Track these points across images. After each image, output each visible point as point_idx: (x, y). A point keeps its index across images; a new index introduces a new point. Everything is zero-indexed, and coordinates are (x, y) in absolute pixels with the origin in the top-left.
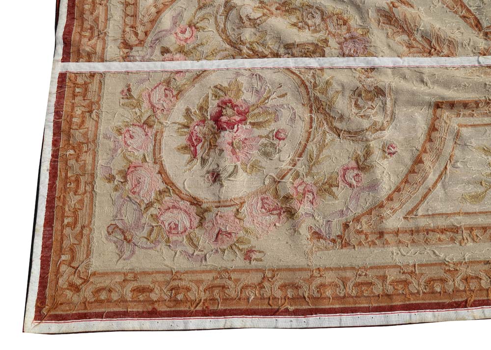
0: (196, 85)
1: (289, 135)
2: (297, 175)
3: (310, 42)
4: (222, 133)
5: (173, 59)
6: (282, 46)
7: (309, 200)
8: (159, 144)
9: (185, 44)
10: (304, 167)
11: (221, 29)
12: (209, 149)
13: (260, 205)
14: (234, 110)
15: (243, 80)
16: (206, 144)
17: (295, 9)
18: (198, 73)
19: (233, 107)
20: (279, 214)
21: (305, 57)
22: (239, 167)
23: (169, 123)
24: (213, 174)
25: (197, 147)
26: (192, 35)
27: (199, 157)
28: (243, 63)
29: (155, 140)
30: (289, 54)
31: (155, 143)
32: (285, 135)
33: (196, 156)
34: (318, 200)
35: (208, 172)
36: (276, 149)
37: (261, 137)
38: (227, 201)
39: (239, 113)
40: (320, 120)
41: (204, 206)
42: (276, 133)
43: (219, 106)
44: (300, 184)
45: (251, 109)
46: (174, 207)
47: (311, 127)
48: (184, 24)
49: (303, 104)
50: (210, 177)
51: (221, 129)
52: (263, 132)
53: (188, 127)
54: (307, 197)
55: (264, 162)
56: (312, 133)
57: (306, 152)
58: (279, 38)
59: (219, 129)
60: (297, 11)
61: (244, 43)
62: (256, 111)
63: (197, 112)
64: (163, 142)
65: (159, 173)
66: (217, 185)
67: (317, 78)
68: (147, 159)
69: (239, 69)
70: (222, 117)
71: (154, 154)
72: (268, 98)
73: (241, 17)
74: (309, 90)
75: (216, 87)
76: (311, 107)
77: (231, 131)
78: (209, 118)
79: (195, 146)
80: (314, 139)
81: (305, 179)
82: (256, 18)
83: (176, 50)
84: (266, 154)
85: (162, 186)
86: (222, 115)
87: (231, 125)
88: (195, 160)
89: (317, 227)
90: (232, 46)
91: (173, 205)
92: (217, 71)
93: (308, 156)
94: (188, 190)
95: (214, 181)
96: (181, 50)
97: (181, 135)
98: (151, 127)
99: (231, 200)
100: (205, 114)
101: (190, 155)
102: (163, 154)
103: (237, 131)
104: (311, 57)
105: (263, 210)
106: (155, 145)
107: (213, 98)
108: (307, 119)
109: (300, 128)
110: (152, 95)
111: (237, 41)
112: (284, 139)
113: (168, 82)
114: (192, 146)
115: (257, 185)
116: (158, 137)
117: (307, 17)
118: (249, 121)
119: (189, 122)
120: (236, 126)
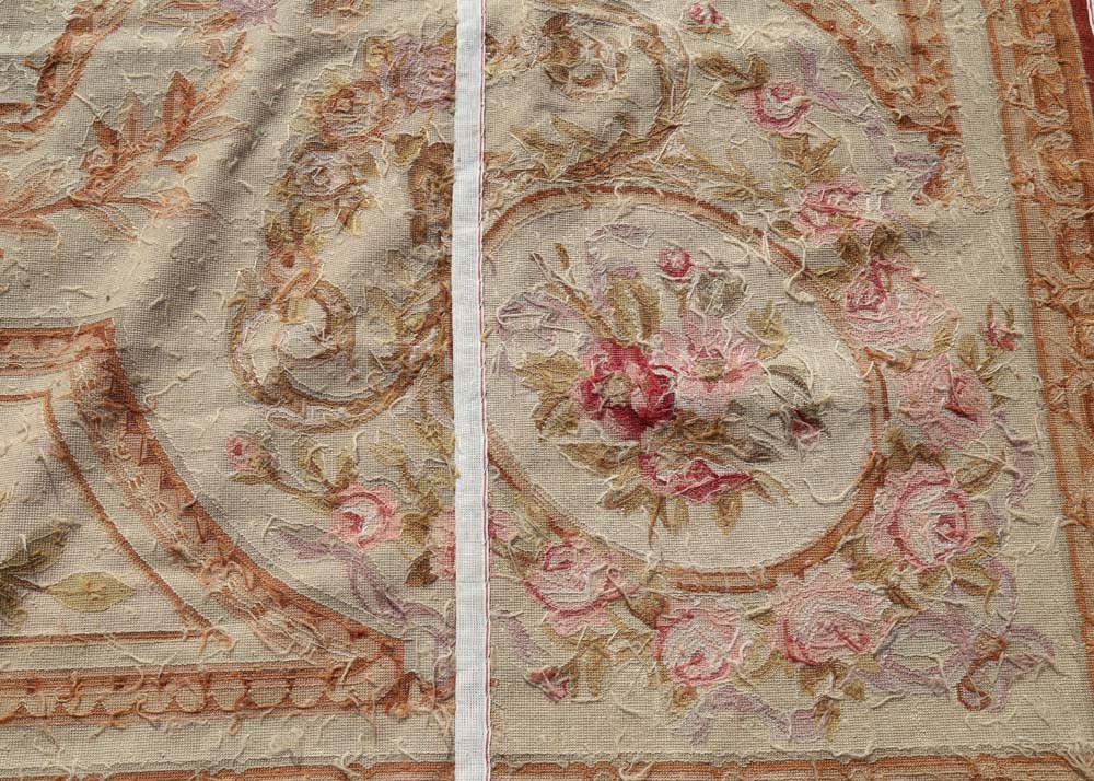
0: (534, 479)
1: (676, 242)
2: (785, 225)
3: (405, 181)
4: (680, 404)
5: (449, 549)
6: (414, 251)
7: (846, 201)
8: (716, 579)
9: (400, 516)
10: (761, 210)
11: (348, 415)
12: (726, 441)
13: (868, 315)
14: (611, 376)
15: (519, 355)
16: (710, 451)
17: (293, 215)
18: (496, 476)
19: (600, 378)
20: (888, 269)
21: (451, 193)
22: (771, 363)
23: (649, 554)
24: (797, 428)
25: (720, 473)
26: (369, 496)
27: (746, 469)
28: (468, 352)
29: (705, 589)
30: (440, 234)
31: (712, 589)
32: (673, 253)
33: (744, 476)
34: (846, 180)
35: (792, 443)
36: (714, 275)
37: (683, 311)
38: (871, 392)
39: (618, 363)
40: (628, 169)
41: (885, 448)
42: (670, 273)
43: (600, 416)
44: (807, 220)
45: (605, 335)
46: (893, 529)
47: (652, 190)
48: (329, 524)
49: (586, 208)
50: (806, 437)
51: (667, 409)
52: (666, 304)
53: (662, 499)
54: (839, 204)
55: (752, 301)
56: (666, 188)
57: (722, 205)
58: (395, 258)
59: (667, 415)
60: (301, 211)
61: (401, 353)
62: (610, 321)
63: (613, 476)
64: (710, 567)
65: (800, 573)
66: (827, 417)
67: (518, 166)
68: (762, 609)
69: (485, 363)
70: (634, 408)
71: (746, 590)
72: (569, 291)
73: (319, 357)
74: (550, 187)
75: (540, 425)
76: (592, 188)
77: (672, 383)
78: (633, 443)
79: (718, 480)
80: (684, 185)
81: (794, 209)
82: (324, 315)
83: (418, 540)
84: (731, 299)
85: (838, 565)
86: (629, 406)
87: (657, 384)
88: (757, 477)
89: (913, 185)
90: (410, 383)
91: (889, 532)
92: (490, 424)
93: (732, 199)
94: (842, 495)
95: (816, 423)
96: (420, 526)
97: (686, 518)
98: (663, 604)
99: (866, 381)
100: (624, 452)
101: (744, 494)
102: (746, 566)
103: (669, 369)
104: (451, 178)
105: (882, 306)
106: (718, 590)
107: (575, 432)
108: (630, 198)
109: (647, 213)
110: (566, 608)
111: (396, 371)
112: (687, 256)
113: (525, 560)
114: (716, 486)
115: (815, 321)
116: (696, 581)
117: (322, 186)
118: (638, 338)
119: (647, 498)
120: (657, 372)
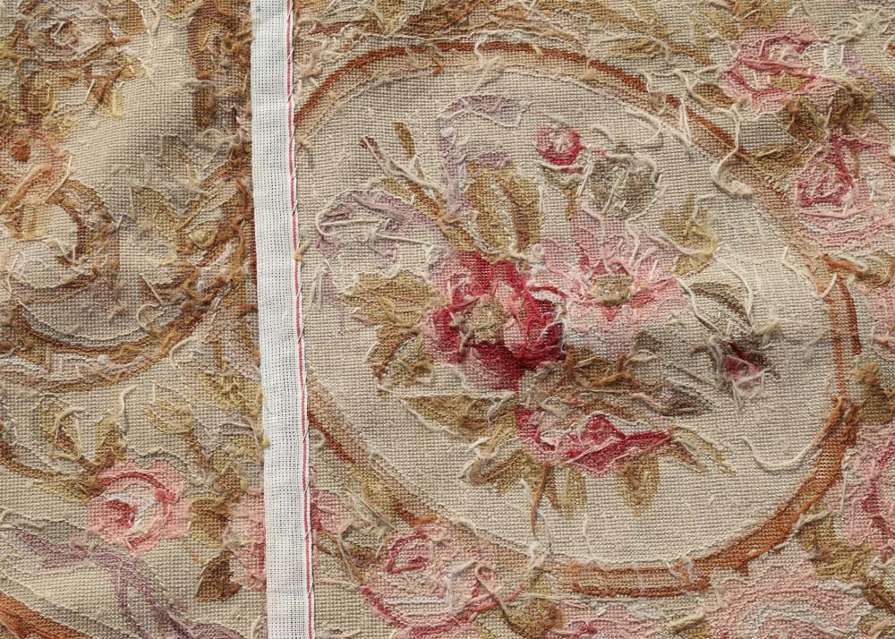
0: (373, 447)
1: (561, 118)
2: (710, 90)
3: (185, 39)
4: (570, 338)
5: (256, 546)
6: (200, 137)
7: (795, 54)
8: (627, 578)
9: (187, 503)
10: (676, 71)
11: (112, 366)
12: (635, 388)
13: (827, 210)
14: (474, 303)
15: (348, 277)
16: (613, 401)
17: (25, 89)
18: (320, 444)
19: (459, 305)
20: (855, 146)
21: (248, 55)
22: (693, 280)
23: (533, 545)
24: (732, 368)
25: (628, 432)
26: (143, 476)
27: (664, 425)
28: (276, 274)
29: (611, 592)
30: (235, 112)
31: (620, 592)
32: (557, 132)
33: (662, 436)
34: (794, 26)
35: (726, 388)
36: (614, 161)
37: (572, 211)
38: (833, 316)
39: (484, 285)
40: (493, 18)
41: (856, 393)
42: (553, 160)
43: (461, 358)
44: (741, 82)
45: (466, 247)
46: (871, 503)
47: (526, 47)
48: (88, 519)
49: (436, 74)
50: (745, 379)
51: (551, 348)
52: (549, 203)
53: (549, 469)
54: (785, 58)
55: (665, 196)
56: (546, 44)
57: (620, 63)
58: (173, 146)
59: (555, 355)
60: (38, 83)
61: (185, 277)
62: (472, 228)
63: (482, 440)
64: (617, 562)
65: (743, 568)
66: (773, 352)
67: (342, 17)
68: (691, 617)
69: (302, 289)
70: (508, 345)
71: (668, 592)
72: (416, 187)
73: (69, 286)
74: (386, 45)
75: (379, 373)
76: (444, 46)
77: (559, 310)
78: (506, 394)
79: (625, 441)
80: (570, 39)
81: (722, 67)
82: (74, 228)
83: (214, 536)
84: (637, 194)
85: (795, 556)
86: (501, 343)
87: (539, 312)
88: (678, 437)
89: (889, 28)
90: (198, 320)
91: (865, 508)
92: (310, 372)
93: (636, 55)
94: (797, 458)
95: (759, 361)
96: (215, 516)
97: (582, 494)
98: (554, 615)
99: (827, 300)
100: (495, 407)
101: (661, 460)
102: (667, 560)
103: (555, 291)
104: (249, 34)
105: (847, 197)
106: (630, 593)
107: (427, 380)
108: (497, 58)
109: (521, 79)
110: (420, 623)
111: (178, 302)
112: (576, 136)
113: (362, 558)
114: (623, 451)
115: (753, 220)
116: (598, 582)
117: (66, 48)
118: (511, 250)
119: (528, 469)
120: (537, 296)
